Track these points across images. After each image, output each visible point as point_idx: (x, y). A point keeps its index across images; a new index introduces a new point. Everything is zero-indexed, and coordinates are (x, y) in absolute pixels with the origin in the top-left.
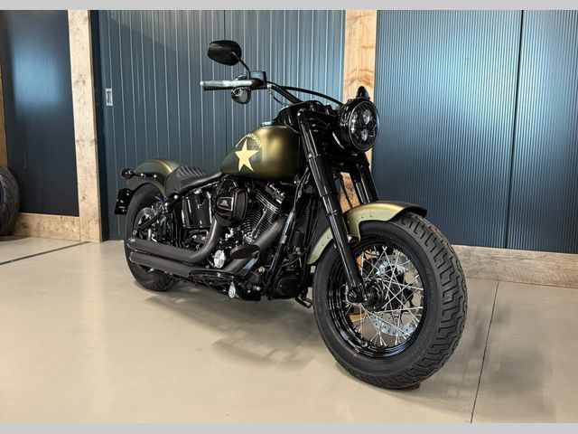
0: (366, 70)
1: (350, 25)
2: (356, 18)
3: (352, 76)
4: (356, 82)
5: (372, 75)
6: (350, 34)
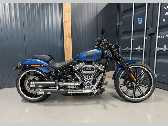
1: (65, 23)
4: (67, 37)
5: (71, 36)
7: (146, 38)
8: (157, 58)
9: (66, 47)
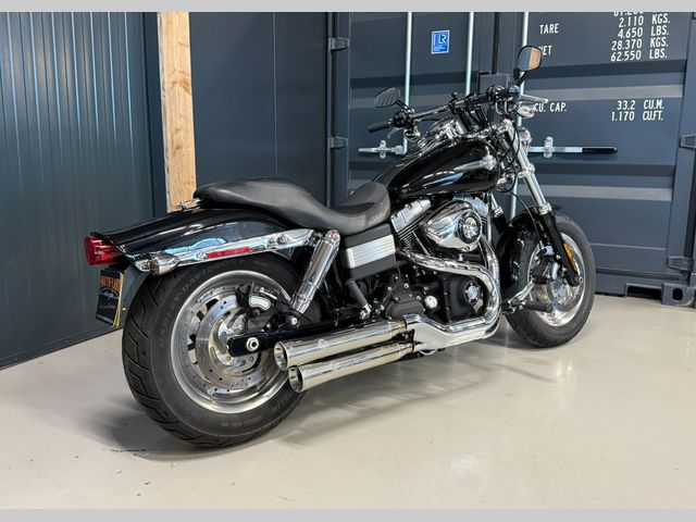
9: (172, 136)
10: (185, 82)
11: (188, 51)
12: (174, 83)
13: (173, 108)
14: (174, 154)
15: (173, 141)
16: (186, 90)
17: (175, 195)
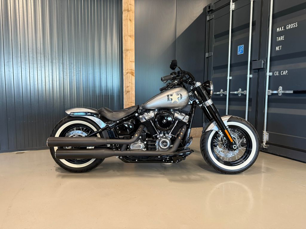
0: (132, 70)
1: (125, 53)
2: (127, 50)
3: (127, 72)
4: (128, 74)
5: (134, 72)
6: (125, 56)
7: (251, 75)
8: (268, 107)
9: (126, 89)
10: (132, 72)
11: (134, 64)
12: (127, 73)
13: (127, 80)
14: (126, 94)
15: (126, 90)
16: (133, 75)
17: (126, 106)
